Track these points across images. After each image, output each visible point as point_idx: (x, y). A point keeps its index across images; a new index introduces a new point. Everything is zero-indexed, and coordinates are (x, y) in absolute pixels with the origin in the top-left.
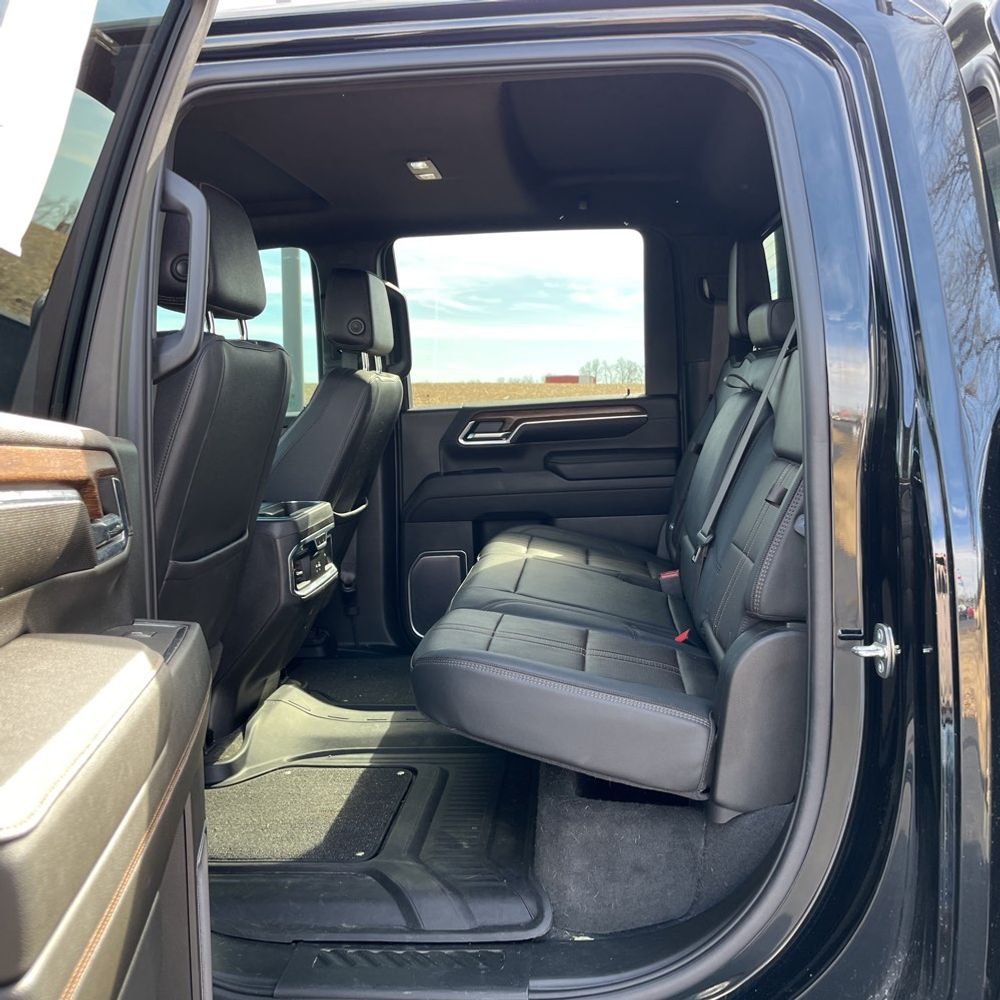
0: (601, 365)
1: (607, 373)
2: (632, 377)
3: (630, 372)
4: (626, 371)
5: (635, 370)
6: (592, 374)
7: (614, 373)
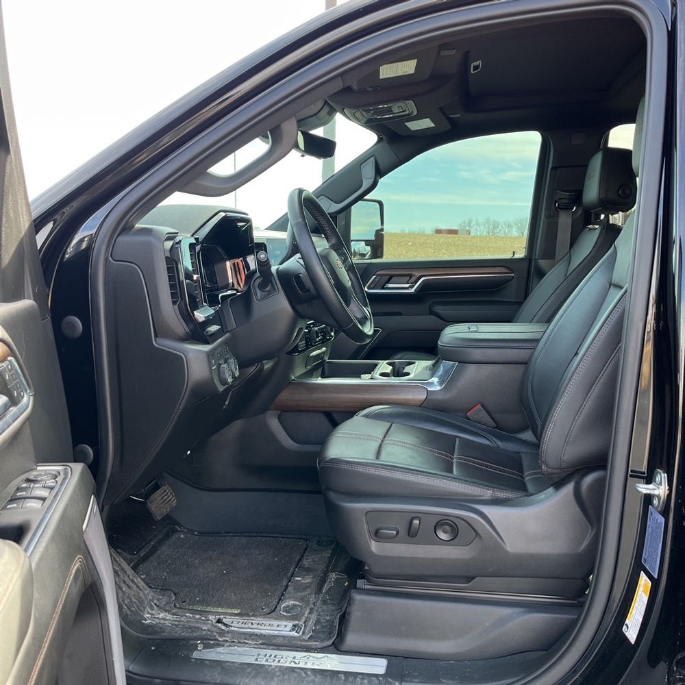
0: (474, 222)
1: (478, 228)
2: (495, 231)
3: (494, 228)
4: (491, 227)
5: (498, 226)
6: (467, 228)
7: (482, 228)
